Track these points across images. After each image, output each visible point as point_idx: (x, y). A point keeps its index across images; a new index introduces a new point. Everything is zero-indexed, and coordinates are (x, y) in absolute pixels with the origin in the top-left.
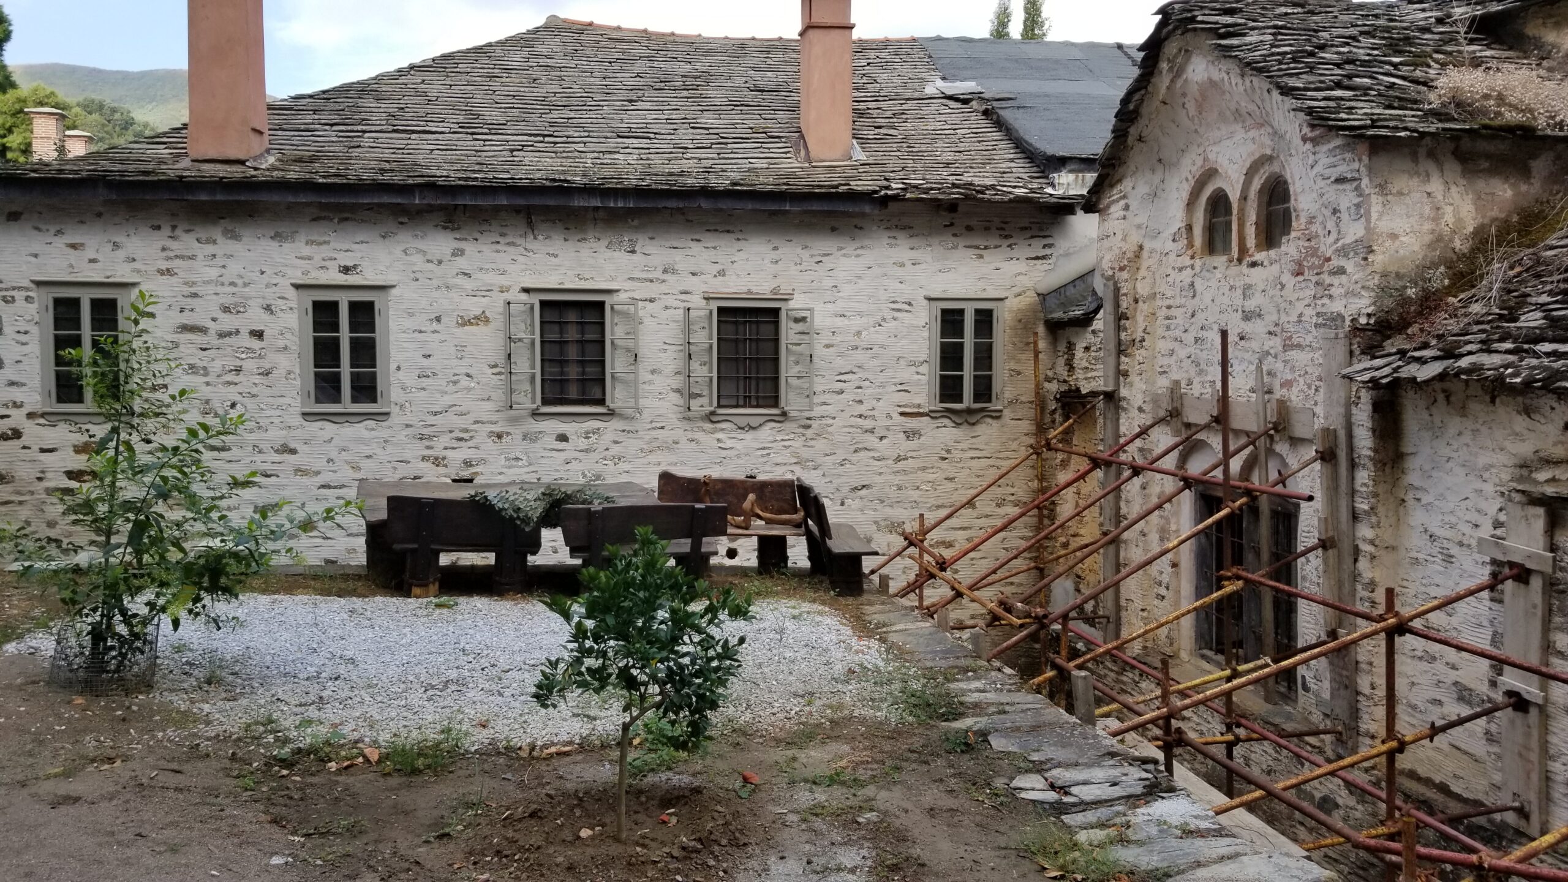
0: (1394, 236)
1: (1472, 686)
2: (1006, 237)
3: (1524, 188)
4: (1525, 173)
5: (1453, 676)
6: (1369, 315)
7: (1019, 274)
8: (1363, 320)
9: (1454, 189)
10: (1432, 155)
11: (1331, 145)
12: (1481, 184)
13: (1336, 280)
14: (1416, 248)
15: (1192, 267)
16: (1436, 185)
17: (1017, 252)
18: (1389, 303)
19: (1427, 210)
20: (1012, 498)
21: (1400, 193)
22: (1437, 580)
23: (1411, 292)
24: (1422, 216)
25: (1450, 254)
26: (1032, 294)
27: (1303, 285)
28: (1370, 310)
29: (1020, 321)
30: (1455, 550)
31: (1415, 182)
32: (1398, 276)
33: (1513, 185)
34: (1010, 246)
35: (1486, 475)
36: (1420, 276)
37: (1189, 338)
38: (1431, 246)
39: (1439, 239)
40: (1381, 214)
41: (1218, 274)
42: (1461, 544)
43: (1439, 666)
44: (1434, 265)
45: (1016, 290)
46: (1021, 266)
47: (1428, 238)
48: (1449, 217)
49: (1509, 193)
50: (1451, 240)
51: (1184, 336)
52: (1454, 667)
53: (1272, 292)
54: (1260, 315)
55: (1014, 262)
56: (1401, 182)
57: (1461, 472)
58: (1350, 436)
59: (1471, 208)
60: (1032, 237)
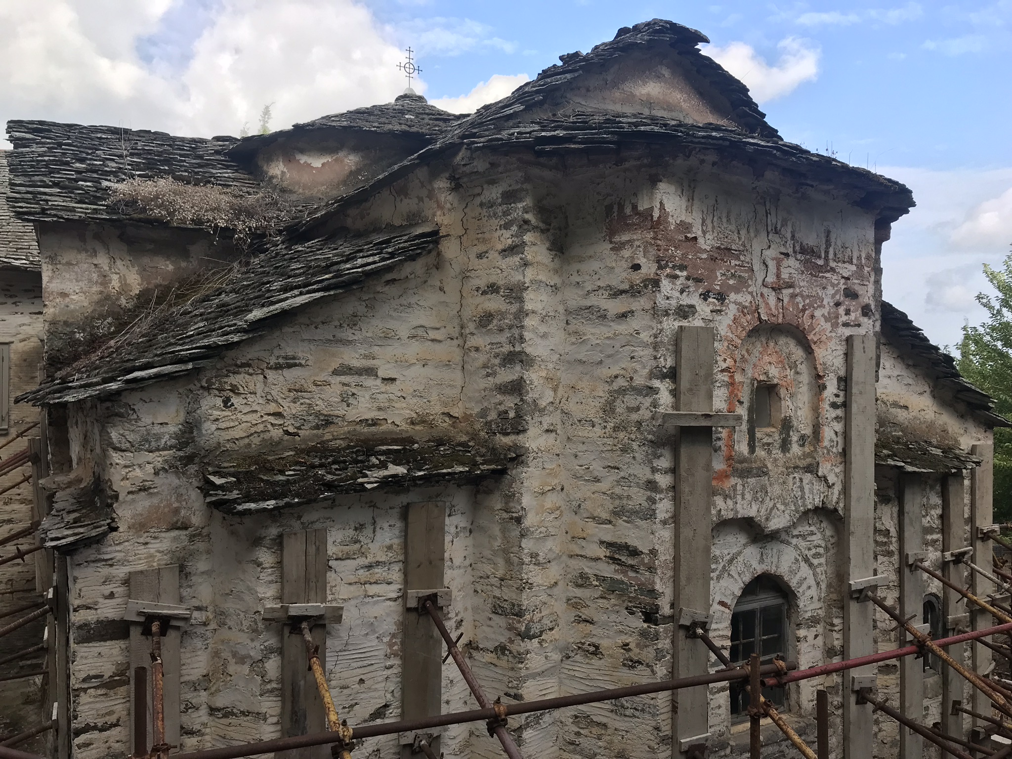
0: (64, 295)
2: (11, 296)
3: (184, 264)
4: (185, 254)
7: (24, 325)
9: (119, 263)
10: (97, 237)
12: (146, 260)
14: (86, 304)
16: (102, 260)
17: (20, 308)
18: (58, 344)
19: (95, 276)
20: (18, 497)
21: (69, 264)
23: (79, 336)
24: (90, 281)
25: (117, 309)
26: (36, 339)
29: (25, 360)
31: (83, 256)
32: (66, 323)
33: (172, 263)
34: (14, 303)
36: (88, 322)
38: (99, 303)
39: (108, 297)
40: (51, 279)
44: (103, 317)
45: (21, 337)
46: (26, 319)
47: (96, 298)
48: (115, 282)
49: (171, 267)
50: (118, 299)
55: (19, 315)
56: (69, 256)
59: (137, 277)
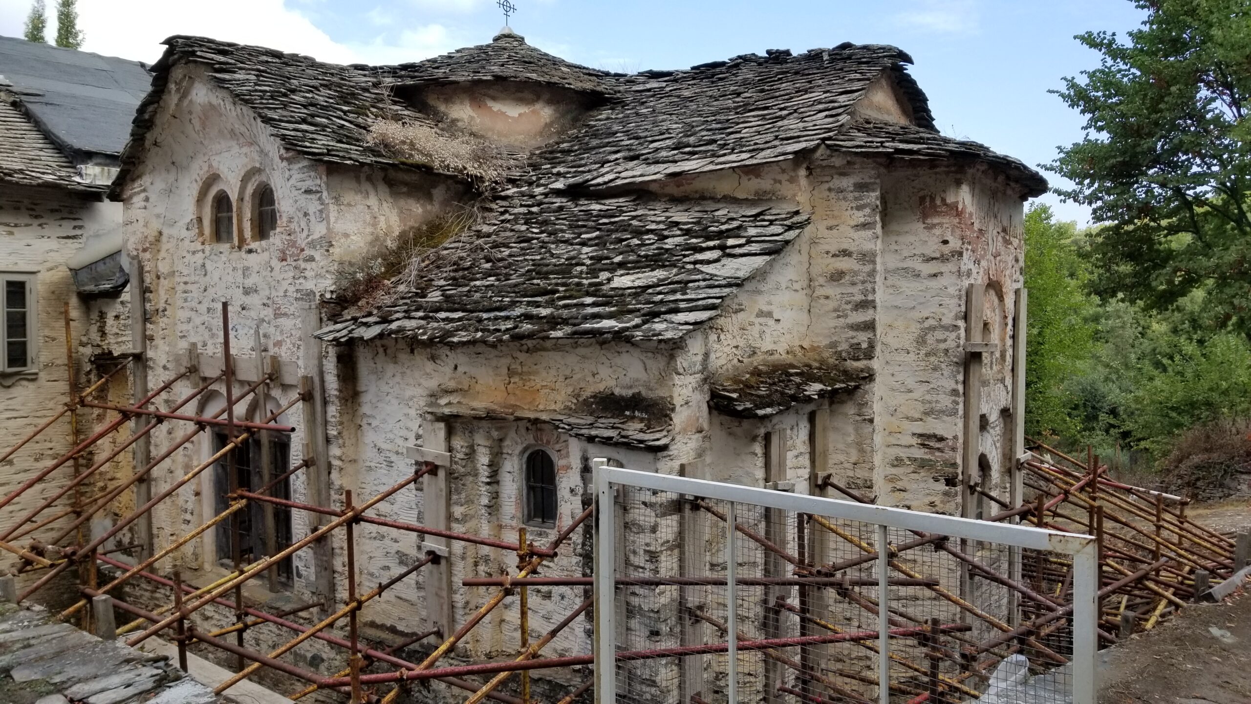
0: (347, 235)
1: (407, 552)
2: (36, 217)
3: (429, 207)
4: (429, 197)
5: (396, 547)
6: (332, 292)
7: (51, 251)
8: (328, 296)
9: (385, 204)
10: (369, 179)
11: (300, 165)
12: (402, 202)
13: (308, 266)
14: (362, 245)
15: (203, 251)
16: (373, 201)
17: (47, 231)
18: (345, 283)
19: (368, 218)
20: (50, 452)
21: (349, 205)
22: (384, 481)
23: (360, 276)
24: (365, 222)
25: (384, 250)
26: (65, 269)
27: (287, 268)
28: (333, 288)
29: (53, 292)
30: (394, 458)
31: (359, 197)
32: (351, 264)
33: (422, 205)
34: (40, 225)
35: (411, 404)
36: (365, 265)
37: (203, 308)
38: (372, 244)
39: (377, 239)
40: (337, 219)
41: (223, 258)
42: (397, 453)
43: (387, 542)
44: (375, 258)
45: (49, 265)
46: (53, 244)
47: (369, 238)
48: (382, 224)
49: (420, 210)
50: (385, 241)
51: (199, 307)
52: (396, 541)
53: (264, 273)
54: (256, 291)
55: (45, 239)
56: (349, 197)
57: (395, 402)
58: (322, 381)
59: (397, 219)
60: (63, 219)
